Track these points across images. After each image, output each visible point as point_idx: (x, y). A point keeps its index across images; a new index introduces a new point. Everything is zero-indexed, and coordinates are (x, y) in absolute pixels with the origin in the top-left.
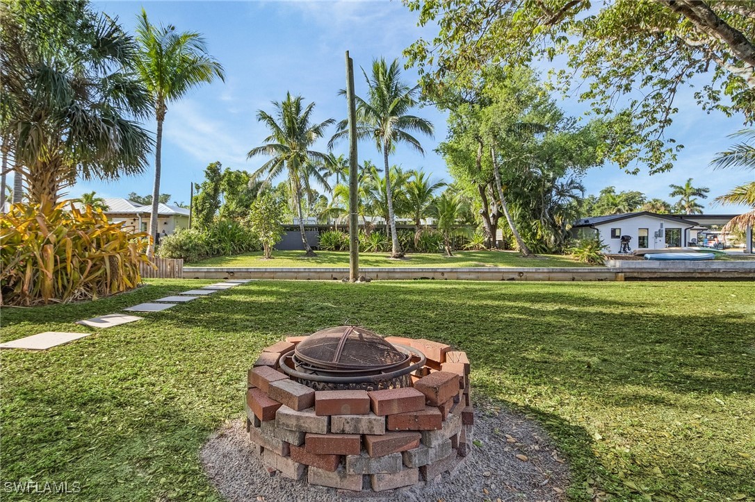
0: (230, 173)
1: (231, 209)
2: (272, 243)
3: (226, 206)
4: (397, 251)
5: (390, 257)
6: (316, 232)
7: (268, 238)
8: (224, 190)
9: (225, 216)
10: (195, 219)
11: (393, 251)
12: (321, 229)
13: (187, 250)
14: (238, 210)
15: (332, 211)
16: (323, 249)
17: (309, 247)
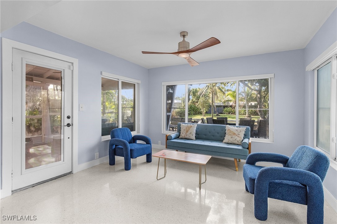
0: (193, 89)
1: (194, 100)
2: (205, 112)
3: (192, 100)
4: (248, 115)
5: (245, 117)
6: (222, 107)
7: (204, 110)
8: (191, 95)
9: (192, 103)
10: (183, 104)
11: (247, 115)
12: (224, 107)
13: (181, 113)
14: (196, 101)
15: (227, 101)
16: (224, 114)
17: (217, 113)
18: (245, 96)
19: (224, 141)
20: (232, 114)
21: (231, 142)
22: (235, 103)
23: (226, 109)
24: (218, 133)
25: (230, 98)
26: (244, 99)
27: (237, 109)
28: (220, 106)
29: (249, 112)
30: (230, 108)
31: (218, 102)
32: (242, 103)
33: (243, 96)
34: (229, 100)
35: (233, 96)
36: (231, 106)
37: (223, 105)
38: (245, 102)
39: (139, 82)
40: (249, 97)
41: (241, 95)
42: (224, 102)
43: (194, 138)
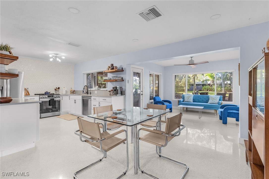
4: (224, 92)
6: (201, 86)
12: (203, 85)
14: (179, 81)
15: (205, 80)
16: (203, 91)
17: (197, 90)
18: (222, 76)
19: (208, 103)
20: (210, 91)
21: (212, 103)
22: (213, 82)
23: (204, 87)
24: (205, 99)
25: (208, 78)
26: (221, 79)
27: (215, 87)
28: (200, 85)
29: (225, 89)
30: (208, 86)
31: (198, 81)
32: (218, 82)
33: (220, 76)
34: (207, 80)
35: (211, 76)
36: (209, 85)
37: (202, 83)
38: (221, 81)
39: (161, 74)
40: (225, 76)
41: (218, 75)
42: (203, 81)
43: (192, 102)
